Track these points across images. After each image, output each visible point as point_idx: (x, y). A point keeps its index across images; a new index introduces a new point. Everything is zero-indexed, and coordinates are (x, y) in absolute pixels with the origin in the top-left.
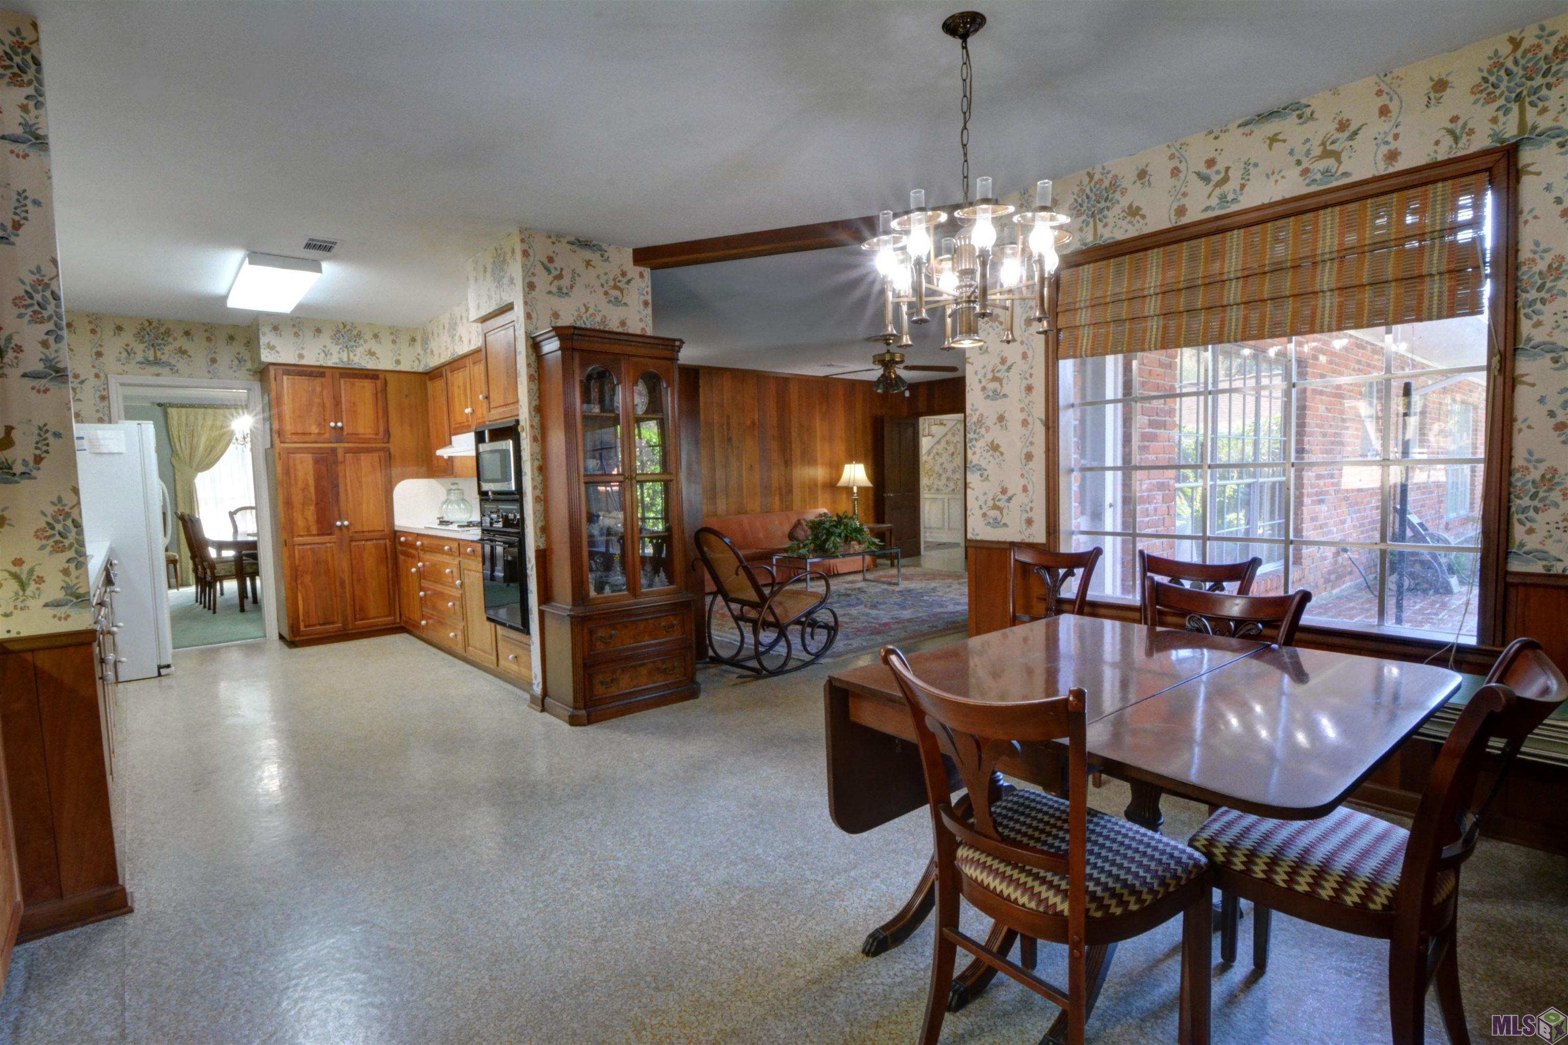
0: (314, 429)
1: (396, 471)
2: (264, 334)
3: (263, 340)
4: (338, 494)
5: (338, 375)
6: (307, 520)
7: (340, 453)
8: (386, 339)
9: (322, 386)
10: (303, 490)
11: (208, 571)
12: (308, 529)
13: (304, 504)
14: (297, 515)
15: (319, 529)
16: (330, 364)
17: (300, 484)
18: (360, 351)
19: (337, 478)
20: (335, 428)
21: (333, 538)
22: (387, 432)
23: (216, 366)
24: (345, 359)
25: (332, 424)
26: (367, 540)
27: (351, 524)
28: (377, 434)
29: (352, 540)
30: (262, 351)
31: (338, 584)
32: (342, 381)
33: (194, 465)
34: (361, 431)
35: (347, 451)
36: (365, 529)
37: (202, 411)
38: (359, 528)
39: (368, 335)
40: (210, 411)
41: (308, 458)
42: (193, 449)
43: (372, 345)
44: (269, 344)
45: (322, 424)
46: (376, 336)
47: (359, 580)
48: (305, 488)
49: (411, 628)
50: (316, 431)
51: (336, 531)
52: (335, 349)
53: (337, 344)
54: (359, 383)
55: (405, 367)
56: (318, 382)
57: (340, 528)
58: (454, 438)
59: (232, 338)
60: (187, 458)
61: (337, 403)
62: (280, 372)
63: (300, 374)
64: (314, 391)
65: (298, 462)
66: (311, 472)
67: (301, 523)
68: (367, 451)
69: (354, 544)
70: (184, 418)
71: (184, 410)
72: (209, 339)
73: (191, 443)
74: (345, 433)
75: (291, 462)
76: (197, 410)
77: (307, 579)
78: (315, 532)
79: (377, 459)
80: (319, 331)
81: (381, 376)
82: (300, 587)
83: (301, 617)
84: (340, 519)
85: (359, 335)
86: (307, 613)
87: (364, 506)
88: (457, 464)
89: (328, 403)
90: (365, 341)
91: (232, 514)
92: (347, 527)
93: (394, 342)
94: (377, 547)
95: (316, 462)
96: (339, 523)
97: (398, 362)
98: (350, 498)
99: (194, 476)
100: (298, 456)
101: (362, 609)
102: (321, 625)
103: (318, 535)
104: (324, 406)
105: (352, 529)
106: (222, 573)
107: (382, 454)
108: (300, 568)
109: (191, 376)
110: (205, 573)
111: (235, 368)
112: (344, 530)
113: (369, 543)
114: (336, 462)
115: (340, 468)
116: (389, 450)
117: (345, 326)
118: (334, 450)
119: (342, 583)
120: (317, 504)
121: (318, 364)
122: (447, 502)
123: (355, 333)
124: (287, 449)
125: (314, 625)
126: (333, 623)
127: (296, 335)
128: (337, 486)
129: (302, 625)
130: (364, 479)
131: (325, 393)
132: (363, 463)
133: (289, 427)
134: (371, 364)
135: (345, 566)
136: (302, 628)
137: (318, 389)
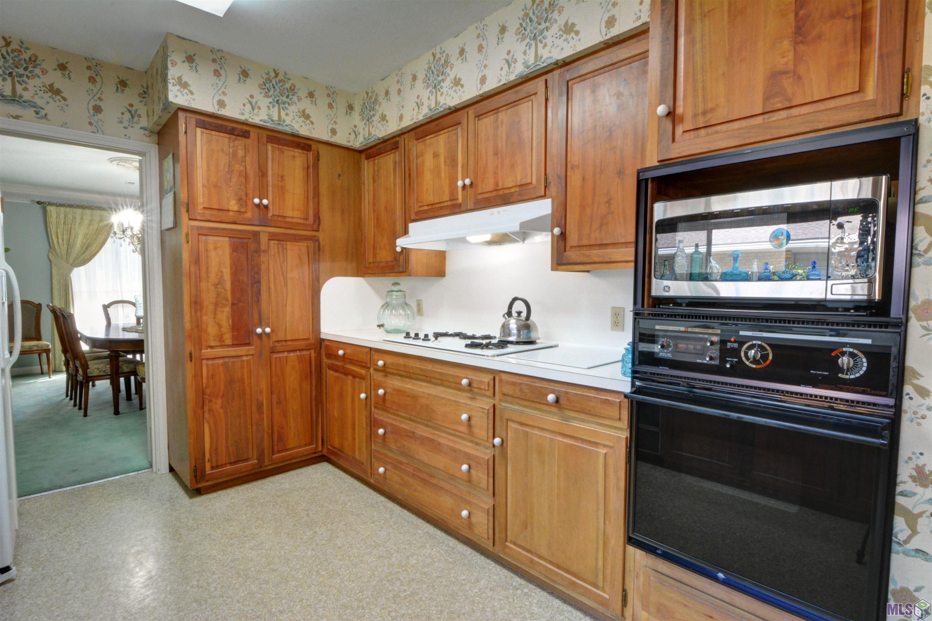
0: (233, 205)
1: (325, 266)
2: (174, 64)
3: (173, 73)
4: (259, 292)
5: (265, 140)
6: (220, 326)
7: (264, 239)
8: (322, 100)
9: (246, 150)
10: (216, 286)
11: (80, 370)
12: (221, 338)
13: (216, 305)
14: (208, 320)
15: (234, 337)
16: (256, 120)
17: (213, 278)
18: (293, 109)
19: (258, 273)
20: (258, 206)
21: (251, 349)
22: (317, 217)
23: (100, 116)
24: (276, 118)
25: (257, 201)
26: (289, 351)
27: (272, 331)
28: (307, 219)
29: (273, 352)
30: (170, 86)
31: (254, 409)
32: (269, 147)
33: (71, 260)
34: (289, 213)
35: (273, 237)
36: (288, 338)
37: (79, 211)
38: (281, 337)
39: (303, 93)
40: (87, 211)
41: (225, 242)
42: (70, 246)
43: (305, 104)
44: (180, 78)
45: (243, 201)
46: (311, 95)
47: (279, 402)
48: (219, 283)
49: (333, 458)
50: (236, 208)
51: (255, 340)
52: (264, 102)
53: (267, 96)
54: (290, 152)
55: (340, 139)
56: (240, 142)
57: (260, 336)
58: (412, 226)
59: (123, 84)
60: (64, 253)
61: (263, 174)
62: (193, 122)
63: (219, 129)
64: (235, 154)
65: (211, 247)
66: (228, 262)
67: (212, 330)
68: (296, 239)
69: (275, 356)
70: (62, 216)
71: (62, 209)
72: (92, 80)
73: (69, 240)
74: (270, 214)
75: (202, 246)
76: (75, 210)
77: (217, 404)
78: (229, 342)
79: (304, 250)
80: (245, 74)
81: (314, 146)
82: (206, 415)
83: (207, 456)
84: (260, 326)
85: (292, 89)
86: (215, 450)
87: (289, 309)
88: (413, 258)
89: (252, 171)
90: (300, 99)
91: (106, 307)
92: (268, 335)
93: (330, 106)
94: (300, 359)
95: (234, 249)
96: (259, 330)
97: (334, 132)
98: (273, 298)
99: (70, 271)
100: (211, 239)
101: (281, 439)
102: (231, 464)
103: (233, 345)
104: (246, 177)
105: (274, 338)
106: (96, 373)
107: (311, 244)
108: (208, 391)
109: (64, 125)
110: (77, 371)
111: (126, 124)
112: (264, 337)
113: (292, 354)
114: (258, 251)
115: (263, 258)
116: (318, 240)
117: (277, 75)
118: (256, 234)
119: (260, 407)
120: (233, 304)
121: (242, 118)
122: (386, 306)
123: (288, 86)
124: (199, 228)
125: (222, 466)
126: (247, 460)
127: (217, 73)
128: (259, 282)
129: (208, 466)
130: (289, 275)
131: (248, 159)
132: (289, 253)
133: (201, 200)
134: (304, 130)
135: (264, 384)
136: (208, 470)
137: (241, 153)
